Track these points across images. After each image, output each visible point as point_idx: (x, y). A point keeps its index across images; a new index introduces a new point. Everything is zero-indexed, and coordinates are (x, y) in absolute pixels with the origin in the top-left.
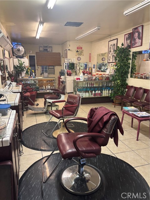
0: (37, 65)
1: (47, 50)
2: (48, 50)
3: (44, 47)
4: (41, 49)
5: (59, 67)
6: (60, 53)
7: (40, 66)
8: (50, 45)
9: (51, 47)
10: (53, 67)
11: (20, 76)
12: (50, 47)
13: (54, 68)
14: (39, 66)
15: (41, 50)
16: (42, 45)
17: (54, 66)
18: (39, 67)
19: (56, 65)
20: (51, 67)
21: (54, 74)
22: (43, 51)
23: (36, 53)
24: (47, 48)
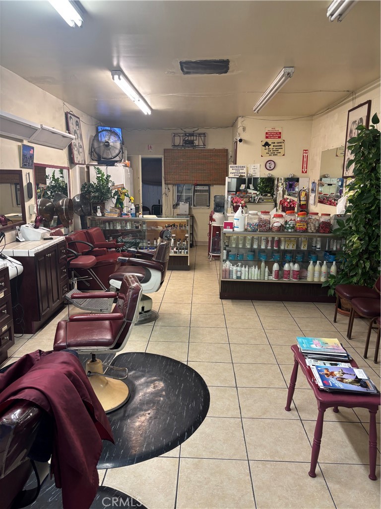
0: (165, 183)
1: (192, 142)
2: (196, 143)
3: (186, 135)
4: (178, 141)
5: (221, 187)
6: (227, 150)
7: (174, 185)
8: (201, 131)
9: (204, 134)
10: (206, 188)
11: (99, 211)
12: (200, 135)
13: (209, 191)
14: (170, 184)
15: (177, 144)
16: (180, 131)
17: (209, 185)
18: (170, 186)
19: (214, 182)
20: (203, 187)
21: (209, 206)
22: (183, 146)
23: (164, 152)
24: (192, 137)
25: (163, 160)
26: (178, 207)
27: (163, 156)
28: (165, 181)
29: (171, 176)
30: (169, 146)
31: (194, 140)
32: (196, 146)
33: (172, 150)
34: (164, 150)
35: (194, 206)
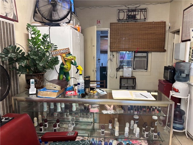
0: (111, 51)
1: (134, 17)
2: (138, 17)
3: (129, 11)
4: (122, 16)
5: (159, 53)
7: (117, 52)
8: (143, 7)
10: (145, 54)
12: (141, 10)
13: (147, 57)
14: (115, 51)
15: (121, 18)
16: (124, 8)
17: (147, 52)
18: (114, 53)
19: (153, 50)
20: (142, 53)
21: (147, 69)
22: (126, 20)
23: (111, 25)
24: (135, 12)
25: (109, 32)
26: (121, 70)
27: (109, 29)
28: (111, 49)
29: (115, 45)
30: (115, 21)
31: (136, 15)
32: (137, 19)
33: (117, 23)
34: (111, 23)
35: (134, 69)
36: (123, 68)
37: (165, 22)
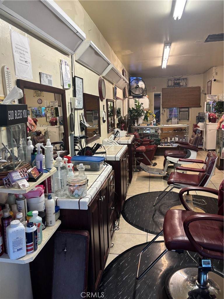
0: (163, 108)
3: (175, 80)
7: (167, 108)
8: (184, 77)
11: (136, 123)
15: (170, 85)
16: (172, 78)
17: (188, 108)
19: (192, 106)
20: (184, 109)
21: (188, 120)
22: (173, 86)
23: (162, 90)
24: (179, 81)
25: (161, 94)
26: (170, 121)
27: (161, 93)
28: (162, 106)
29: (166, 103)
31: (180, 83)
32: (181, 86)
33: (167, 88)
34: (162, 89)
35: (179, 120)
36: (171, 120)
37: (200, 87)
